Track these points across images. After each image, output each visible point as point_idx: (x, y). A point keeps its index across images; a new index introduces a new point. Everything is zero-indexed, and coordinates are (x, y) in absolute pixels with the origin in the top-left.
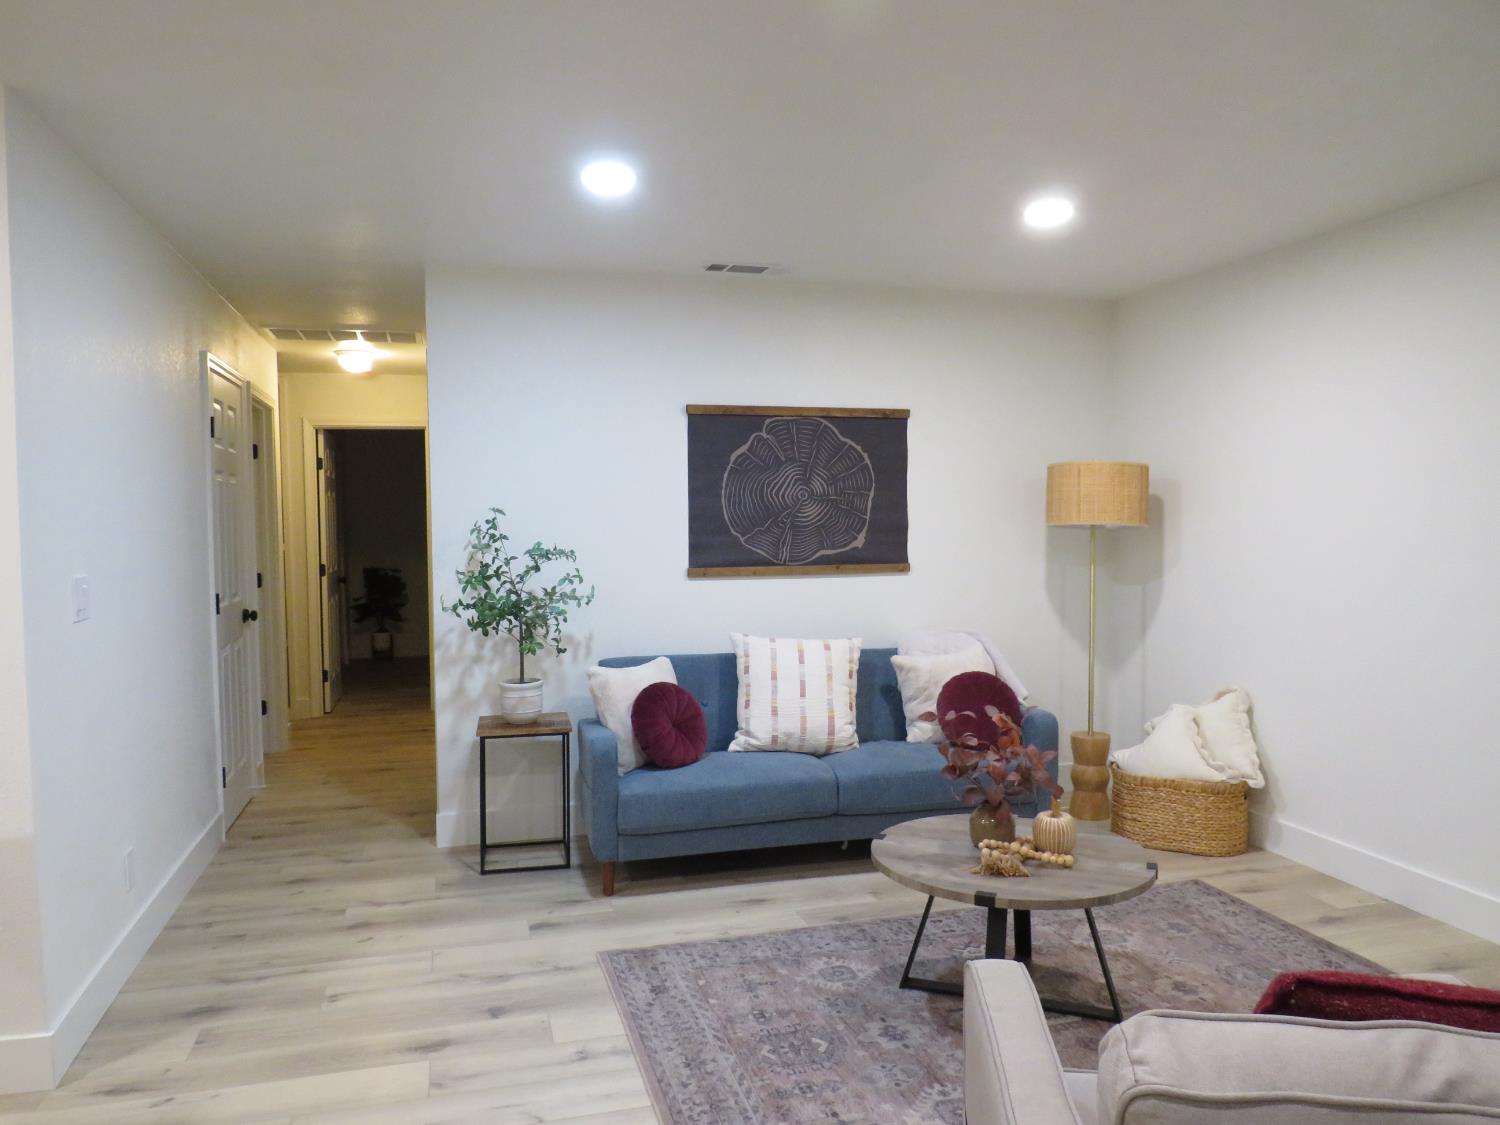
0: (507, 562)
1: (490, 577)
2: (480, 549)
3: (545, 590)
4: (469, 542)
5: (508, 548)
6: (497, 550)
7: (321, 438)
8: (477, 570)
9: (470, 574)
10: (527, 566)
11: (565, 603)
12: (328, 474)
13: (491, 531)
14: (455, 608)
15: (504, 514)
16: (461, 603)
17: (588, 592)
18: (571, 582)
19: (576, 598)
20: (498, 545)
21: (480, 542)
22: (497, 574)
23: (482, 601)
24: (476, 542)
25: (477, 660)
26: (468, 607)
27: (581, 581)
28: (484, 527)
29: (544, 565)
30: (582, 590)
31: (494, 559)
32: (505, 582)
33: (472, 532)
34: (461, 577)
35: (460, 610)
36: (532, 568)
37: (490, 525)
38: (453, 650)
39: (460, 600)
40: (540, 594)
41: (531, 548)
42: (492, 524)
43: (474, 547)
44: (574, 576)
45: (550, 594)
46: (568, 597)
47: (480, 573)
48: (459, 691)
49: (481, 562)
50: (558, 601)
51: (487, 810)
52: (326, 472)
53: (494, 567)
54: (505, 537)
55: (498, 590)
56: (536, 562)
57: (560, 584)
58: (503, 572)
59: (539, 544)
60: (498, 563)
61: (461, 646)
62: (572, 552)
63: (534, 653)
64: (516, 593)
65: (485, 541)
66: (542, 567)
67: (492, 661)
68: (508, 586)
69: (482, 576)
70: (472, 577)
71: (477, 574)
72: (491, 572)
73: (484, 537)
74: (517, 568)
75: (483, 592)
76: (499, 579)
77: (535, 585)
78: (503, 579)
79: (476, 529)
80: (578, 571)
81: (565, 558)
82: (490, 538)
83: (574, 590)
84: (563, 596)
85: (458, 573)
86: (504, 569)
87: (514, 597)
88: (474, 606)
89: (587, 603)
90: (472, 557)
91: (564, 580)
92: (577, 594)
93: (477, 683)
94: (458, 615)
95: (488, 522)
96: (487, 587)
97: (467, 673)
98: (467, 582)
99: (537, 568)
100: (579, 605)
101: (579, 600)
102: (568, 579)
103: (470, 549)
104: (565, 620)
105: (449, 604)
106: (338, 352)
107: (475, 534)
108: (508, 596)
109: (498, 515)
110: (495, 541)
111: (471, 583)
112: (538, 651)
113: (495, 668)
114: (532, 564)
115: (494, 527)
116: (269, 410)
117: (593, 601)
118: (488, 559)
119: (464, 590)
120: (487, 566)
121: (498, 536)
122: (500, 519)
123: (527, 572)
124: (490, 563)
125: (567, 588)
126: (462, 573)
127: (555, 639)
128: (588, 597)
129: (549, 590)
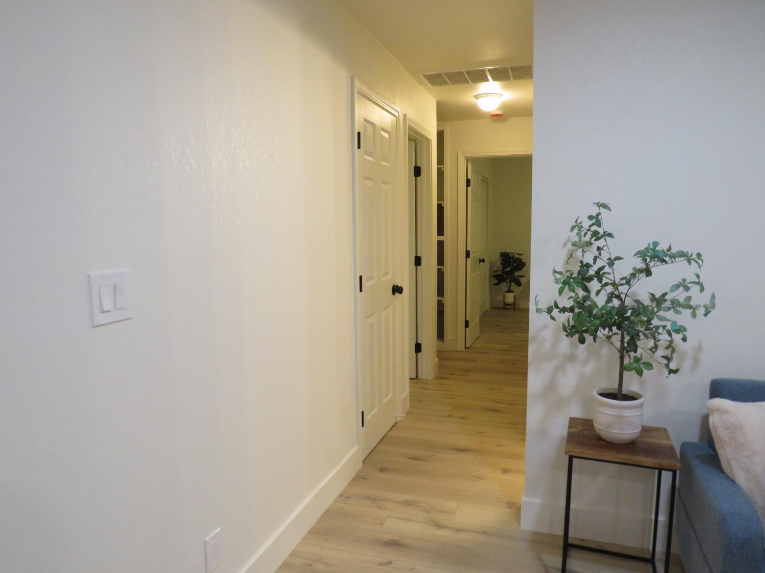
0: (611, 263)
1: (590, 279)
2: (582, 247)
3: (653, 295)
4: (569, 239)
5: (612, 248)
6: (599, 249)
7: (470, 165)
8: (576, 269)
9: (568, 274)
10: (634, 268)
11: (678, 312)
12: (475, 190)
13: (594, 228)
14: (549, 311)
15: (610, 209)
16: (556, 306)
17: (707, 302)
18: (687, 289)
19: (690, 307)
20: (600, 243)
21: (580, 239)
22: (599, 275)
23: (580, 304)
24: (577, 239)
25: (571, 358)
26: (564, 310)
27: (702, 289)
28: (586, 223)
29: (658, 269)
30: (699, 298)
31: (595, 259)
32: (606, 284)
33: (573, 228)
34: (558, 276)
35: (555, 312)
36: (641, 271)
37: (593, 221)
38: (547, 346)
39: (555, 302)
40: (647, 301)
41: (642, 248)
42: (596, 220)
43: (574, 244)
44: (691, 283)
45: (659, 301)
46: (684, 307)
47: (579, 273)
48: (551, 387)
49: (582, 262)
50: (669, 309)
51: (572, 505)
52: (473, 189)
53: (596, 267)
54: (610, 235)
55: (598, 293)
56: (647, 265)
57: (672, 291)
58: (604, 273)
59: (656, 244)
60: (600, 263)
61: (554, 345)
62: (699, 255)
63: (640, 373)
64: (618, 297)
65: (587, 238)
66: (652, 270)
67: (585, 362)
68: (610, 289)
69: (583, 277)
70: (569, 278)
71: (575, 275)
72: (591, 272)
73: (585, 234)
74: (622, 270)
75: (581, 293)
76: (600, 281)
77: (643, 290)
78: (605, 280)
79: (577, 226)
80: (698, 276)
81: (686, 262)
82: (592, 236)
83: (689, 298)
84: (675, 304)
85: (555, 272)
86: (607, 269)
87: (616, 302)
88: (571, 310)
89: (705, 315)
90: (571, 256)
91: (677, 286)
92: (693, 303)
93: (569, 381)
94: (553, 318)
95: (590, 218)
96: (586, 289)
97: (559, 369)
98: (565, 283)
99: (648, 273)
100: (694, 315)
101: (694, 309)
102: (684, 285)
103: (569, 246)
104: (684, 339)
105: (544, 305)
106: (477, 97)
107: (576, 230)
108: (609, 300)
109: (602, 210)
110: (597, 240)
111: (569, 284)
112: (645, 372)
113: (589, 368)
114: (640, 265)
115: (598, 224)
116: (429, 141)
117: (713, 313)
118: (588, 259)
119: (561, 291)
120: (588, 266)
121: (602, 233)
122: (605, 214)
123: (633, 275)
124: (591, 262)
125: (681, 296)
126: (560, 273)
127: (665, 357)
128: (705, 306)
129: (657, 296)
